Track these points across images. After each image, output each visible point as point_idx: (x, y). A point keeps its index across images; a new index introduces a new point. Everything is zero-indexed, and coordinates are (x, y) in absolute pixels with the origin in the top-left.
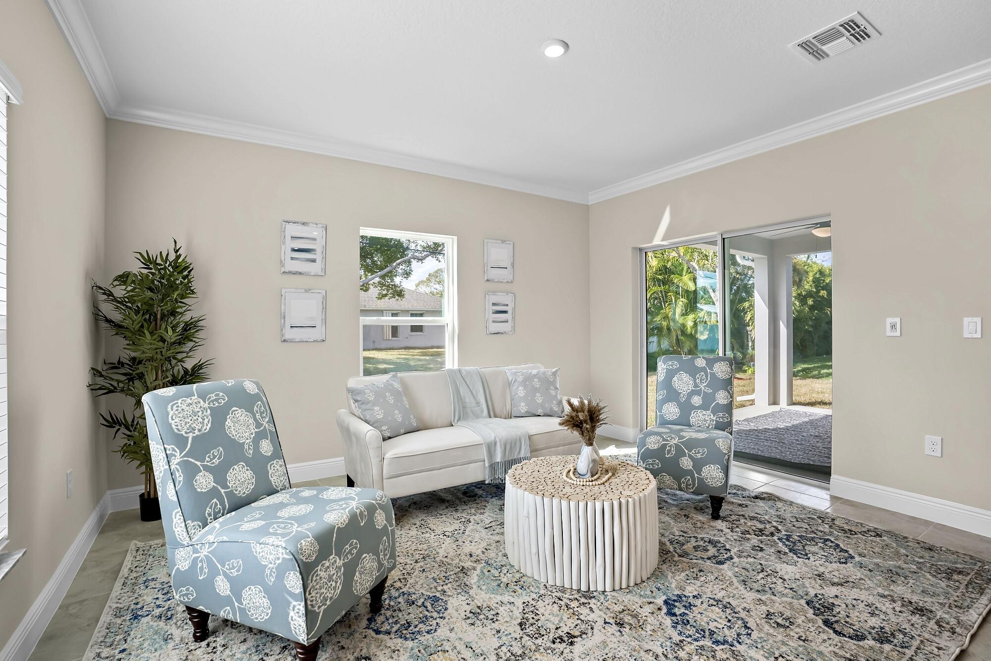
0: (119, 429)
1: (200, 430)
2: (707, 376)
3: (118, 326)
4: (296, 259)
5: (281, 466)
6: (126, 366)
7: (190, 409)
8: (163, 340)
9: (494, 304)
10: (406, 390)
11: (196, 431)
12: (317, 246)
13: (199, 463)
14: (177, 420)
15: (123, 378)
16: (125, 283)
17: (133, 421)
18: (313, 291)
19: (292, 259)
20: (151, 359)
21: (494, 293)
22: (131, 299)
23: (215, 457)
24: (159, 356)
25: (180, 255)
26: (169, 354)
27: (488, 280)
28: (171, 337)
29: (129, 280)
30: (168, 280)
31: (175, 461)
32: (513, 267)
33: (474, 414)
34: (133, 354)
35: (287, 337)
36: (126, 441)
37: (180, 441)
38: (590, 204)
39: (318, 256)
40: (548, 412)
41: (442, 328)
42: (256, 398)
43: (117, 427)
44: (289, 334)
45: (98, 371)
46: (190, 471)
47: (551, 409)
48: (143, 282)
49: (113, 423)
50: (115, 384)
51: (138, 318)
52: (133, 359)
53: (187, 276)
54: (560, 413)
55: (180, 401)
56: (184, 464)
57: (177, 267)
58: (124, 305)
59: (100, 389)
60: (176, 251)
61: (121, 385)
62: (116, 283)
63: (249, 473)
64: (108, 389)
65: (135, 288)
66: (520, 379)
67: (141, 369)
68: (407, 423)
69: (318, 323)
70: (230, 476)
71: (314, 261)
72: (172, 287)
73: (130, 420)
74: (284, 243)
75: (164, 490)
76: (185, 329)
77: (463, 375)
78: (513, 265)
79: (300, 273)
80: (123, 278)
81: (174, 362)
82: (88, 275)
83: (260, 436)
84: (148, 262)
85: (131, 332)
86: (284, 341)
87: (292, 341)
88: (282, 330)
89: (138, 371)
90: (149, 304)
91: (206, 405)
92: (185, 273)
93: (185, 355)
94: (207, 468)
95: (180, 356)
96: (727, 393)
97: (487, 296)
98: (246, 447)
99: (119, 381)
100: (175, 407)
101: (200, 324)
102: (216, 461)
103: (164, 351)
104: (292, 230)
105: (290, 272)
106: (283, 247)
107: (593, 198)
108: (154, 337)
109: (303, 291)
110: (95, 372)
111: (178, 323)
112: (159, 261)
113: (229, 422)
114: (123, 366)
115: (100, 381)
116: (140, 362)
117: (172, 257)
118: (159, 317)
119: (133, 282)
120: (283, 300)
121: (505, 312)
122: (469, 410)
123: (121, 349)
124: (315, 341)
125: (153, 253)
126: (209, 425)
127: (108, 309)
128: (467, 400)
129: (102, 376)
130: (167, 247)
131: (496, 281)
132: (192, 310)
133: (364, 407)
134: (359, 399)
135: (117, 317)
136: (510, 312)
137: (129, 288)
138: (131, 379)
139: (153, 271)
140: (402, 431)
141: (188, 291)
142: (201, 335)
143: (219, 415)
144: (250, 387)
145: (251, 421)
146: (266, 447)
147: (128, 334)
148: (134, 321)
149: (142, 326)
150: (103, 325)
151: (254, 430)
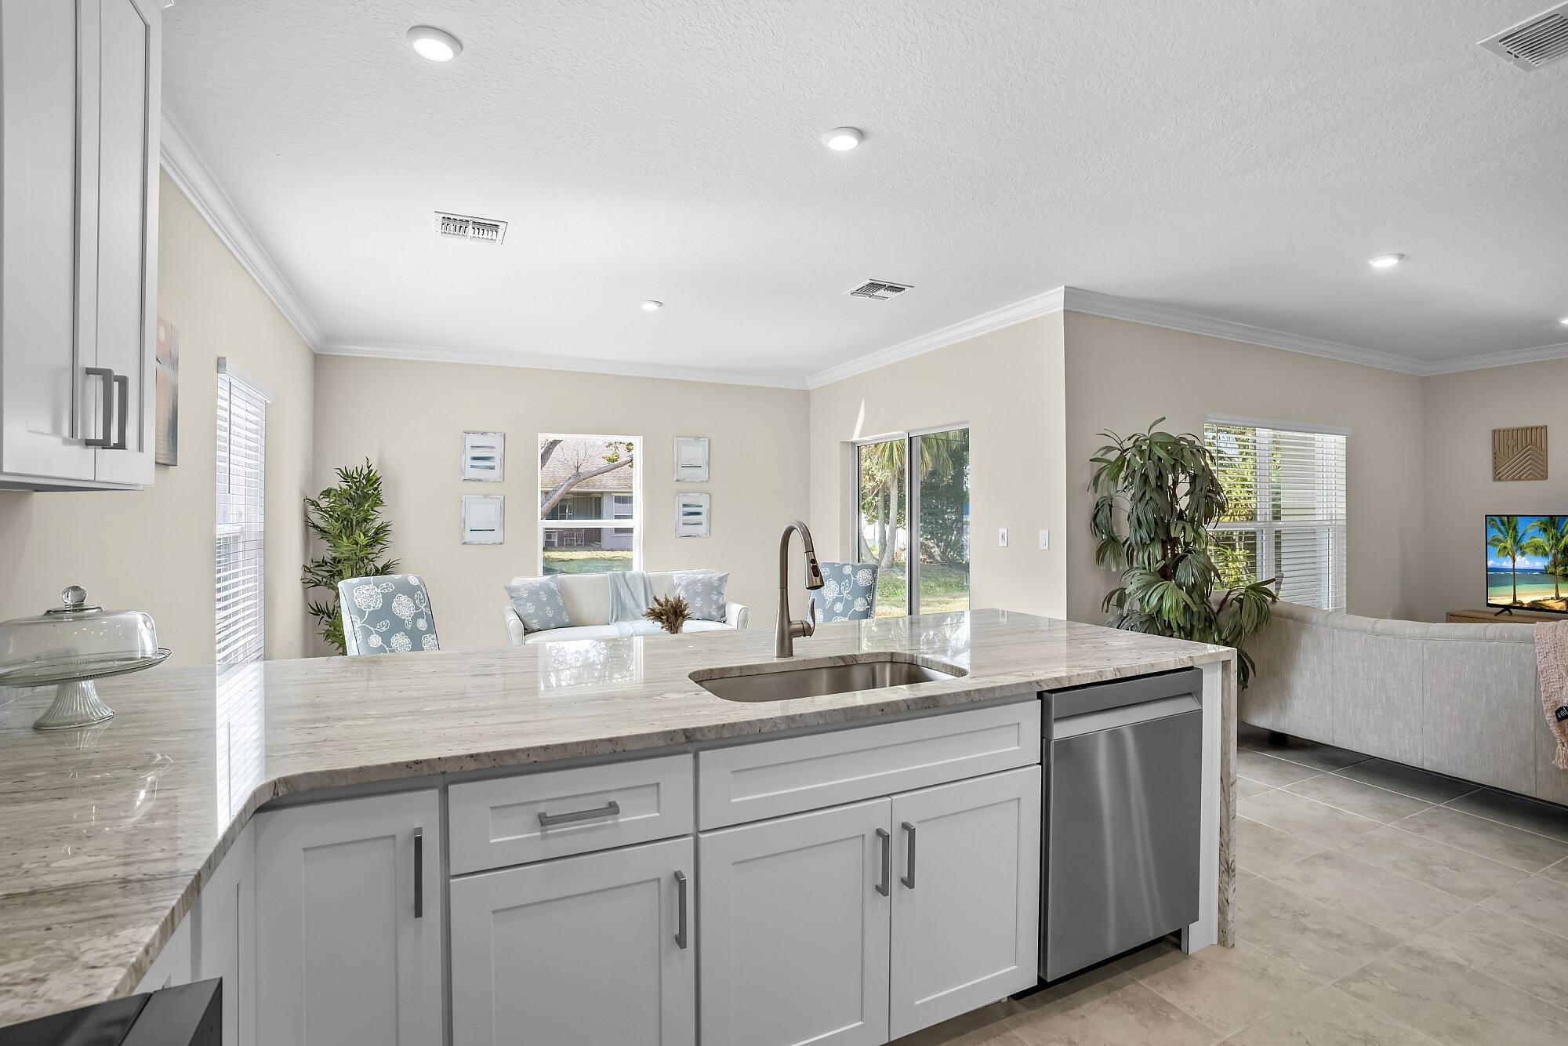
0: (322, 617)
1: (374, 607)
2: (850, 584)
3: (322, 531)
4: (476, 467)
5: (433, 639)
6: (328, 564)
7: (368, 593)
8: (357, 544)
9: (685, 506)
10: (563, 590)
11: (372, 608)
12: (496, 454)
13: (372, 629)
14: (359, 599)
15: (327, 574)
16: (328, 496)
17: (334, 610)
18: (492, 496)
19: (472, 467)
20: (348, 559)
21: (685, 493)
22: (333, 509)
23: (383, 626)
24: (354, 556)
25: (372, 470)
26: (362, 554)
27: (678, 481)
28: (363, 540)
29: (332, 494)
30: (362, 491)
31: (357, 626)
32: (709, 465)
33: (633, 615)
34: (334, 555)
35: (467, 540)
36: (328, 627)
37: (361, 613)
38: (810, 389)
39: (496, 463)
40: (707, 616)
41: (630, 530)
42: (418, 588)
43: (322, 615)
44: (469, 537)
45: (308, 568)
46: (367, 634)
47: (710, 613)
48: (342, 495)
49: (318, 611)
50: (320, 579)
51: (338, 525)
52: (334, 559)
53: (376, 489)
54: (719, 618)
55: (361, 587)
56: (363, 628)
57: (370, 480)
58: (326, 513)
59: (309, 582)
60: (369, 468)
61: (325, 580)
62: (322, 496)
63: (407, 640)
64: (315, 582)
65: (336, 500)
66: (683, 583)
67: (340, 567)
68: (558, 619)
69: (496, 526)
70: (393, 640)
71: (492, 468)
72: (365, 497)
73: (331, 609)
74: (464, 452)
75: (350, 643)
76: (376, 533)
77: (626, 578)
78: (709, 463)
79: (480, 480)
80: (327, 493)
81: (366, 561)
82: (302, 492)
83: (418, 616)
84: (346, 476)
85: (332, 536)
86: (464, 543)
87: (471, 544)
88: (462, 533)
89: (337, 569)
90: (347, 513)
91: (379, 591)
92: (376, 486)
93: (375, 555)
94: (377, 632)
95: (370, 557)
96: (864, 601)
97: (677, 497)
98: (406, 622)
99: (323, 577)
100: (358, 591)
101: (388, 528)
102: (384, 629)
103: (358, 552)
104: (473, 440)
105: (470, 480)
106: (463, 456)
107: (811, 384)
108: (350, 541)
109: (482, 496)
110: (307, 569)
111: (369, 529)
112: (355, 475)
113: (394, 604)
114: (326, 564)
115: (309, 576)
116: (339, 562)
117: (365, 472)
118: (354, 523)
119: (335, 495)
120: (463, 506)
121: (698, 514)
122: (629, 612)
123: (325, 550)
124: (493, 543)
125: (351, 469)
126: (381, 605)
127: (315, 517)
128: (627, 602)
129: (310, 572)
130: (360, 463)
131: (688, 480)
132: (380, 517)
133: (519, 602)
134: (514, 595)
135: (322, 524)
136: (704, 513)
137: (332, 500)
138: (332, 576)
139: (350, 484)
140: (552, 625)
141: (378, 502)
142: (389, 538)
143: (388, 599)
144: (413, 580)
145: (412, 604)
146: (422, 624)
147: (331, 538)
148: (334, 527)
149: (341, 532)
150: (312, 530)
151: (413, 611)
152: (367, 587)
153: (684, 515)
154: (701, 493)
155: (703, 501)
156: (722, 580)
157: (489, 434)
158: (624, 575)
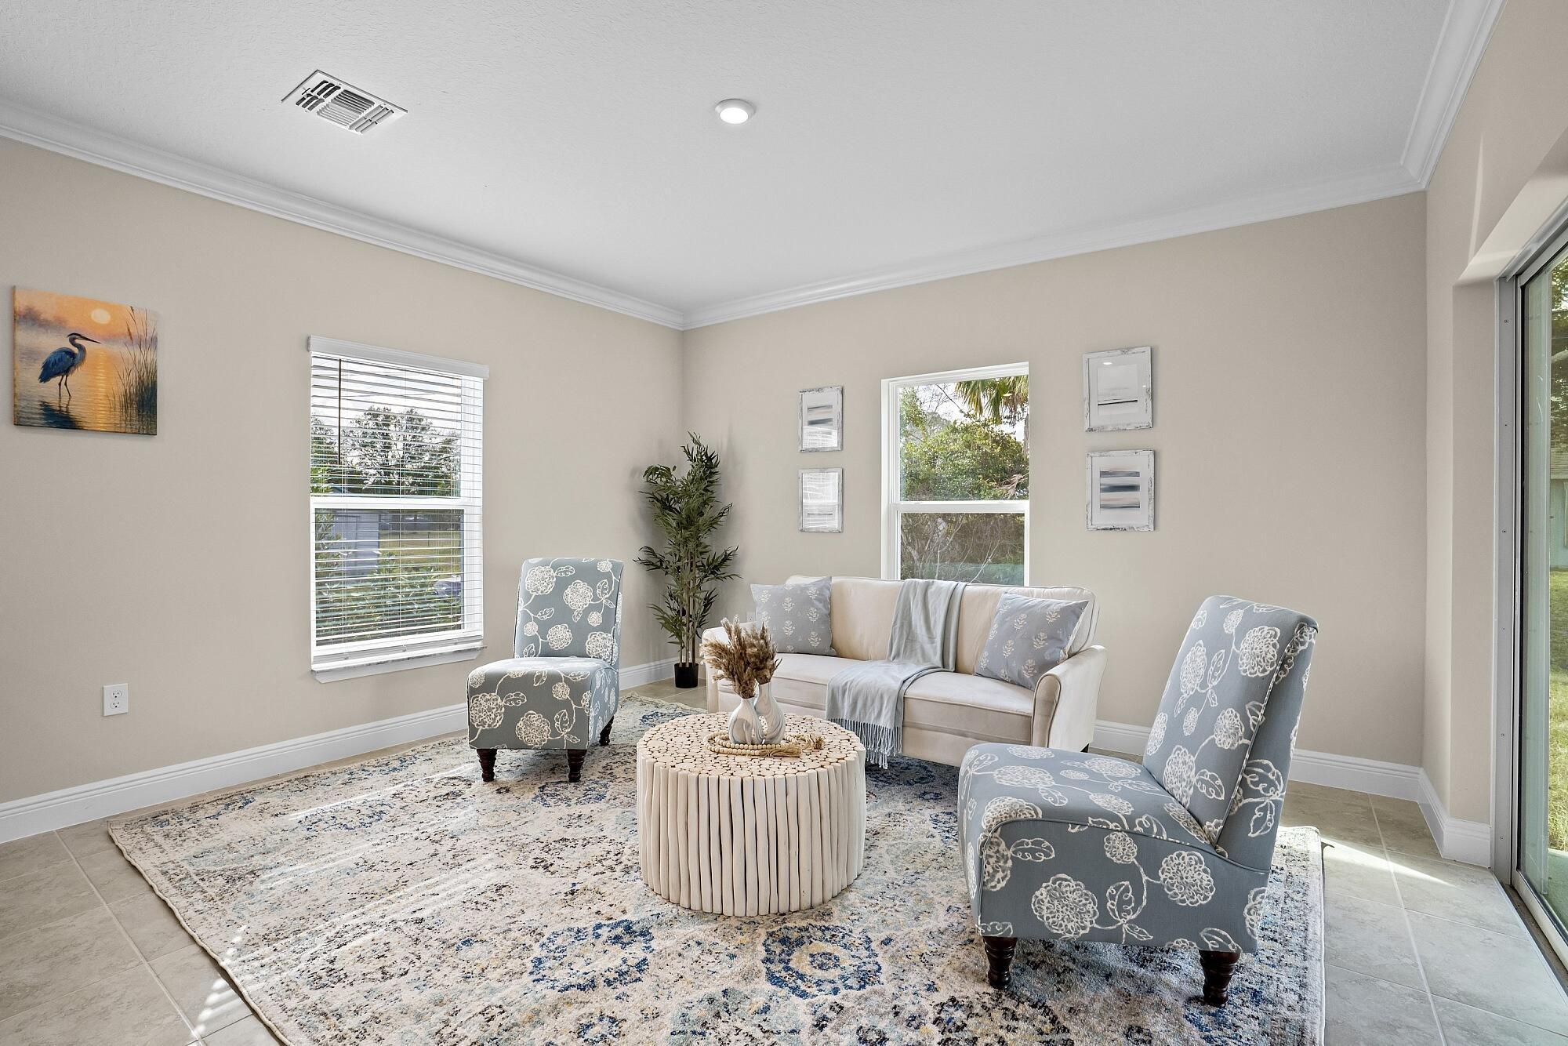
152: (543, 569)
153: (1104, 490)
154: (1135, 450)
155: (1142, 463)
156: (1073, 613)
157: (826, 390)
158: (927, 587)
